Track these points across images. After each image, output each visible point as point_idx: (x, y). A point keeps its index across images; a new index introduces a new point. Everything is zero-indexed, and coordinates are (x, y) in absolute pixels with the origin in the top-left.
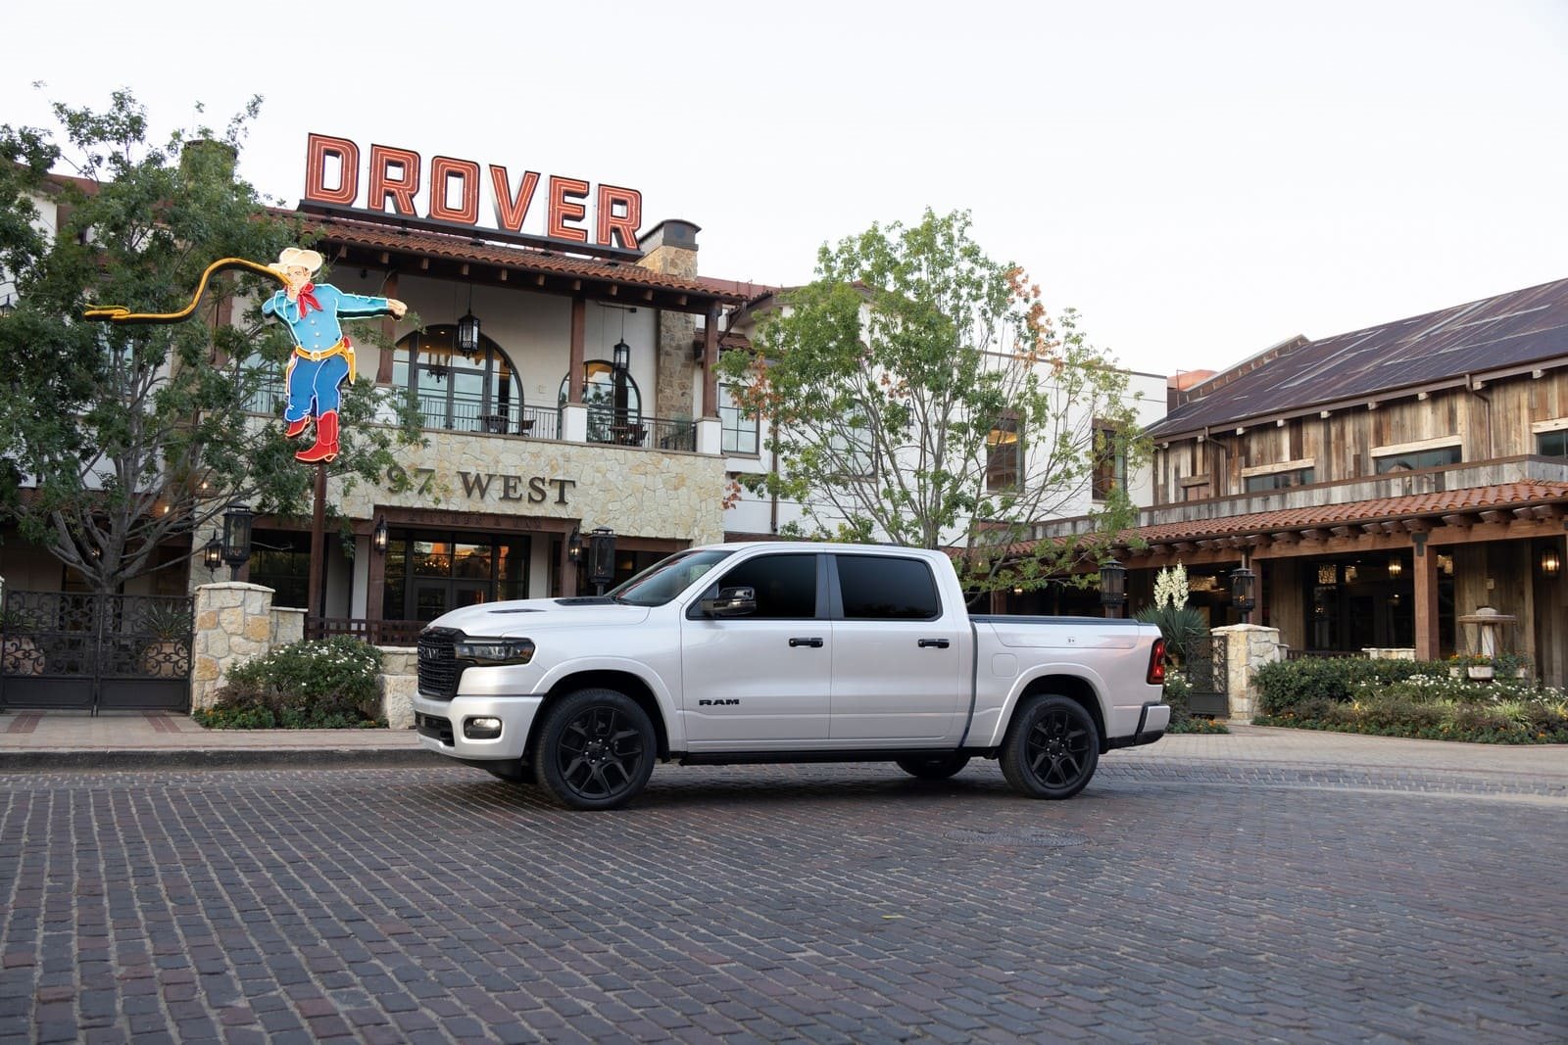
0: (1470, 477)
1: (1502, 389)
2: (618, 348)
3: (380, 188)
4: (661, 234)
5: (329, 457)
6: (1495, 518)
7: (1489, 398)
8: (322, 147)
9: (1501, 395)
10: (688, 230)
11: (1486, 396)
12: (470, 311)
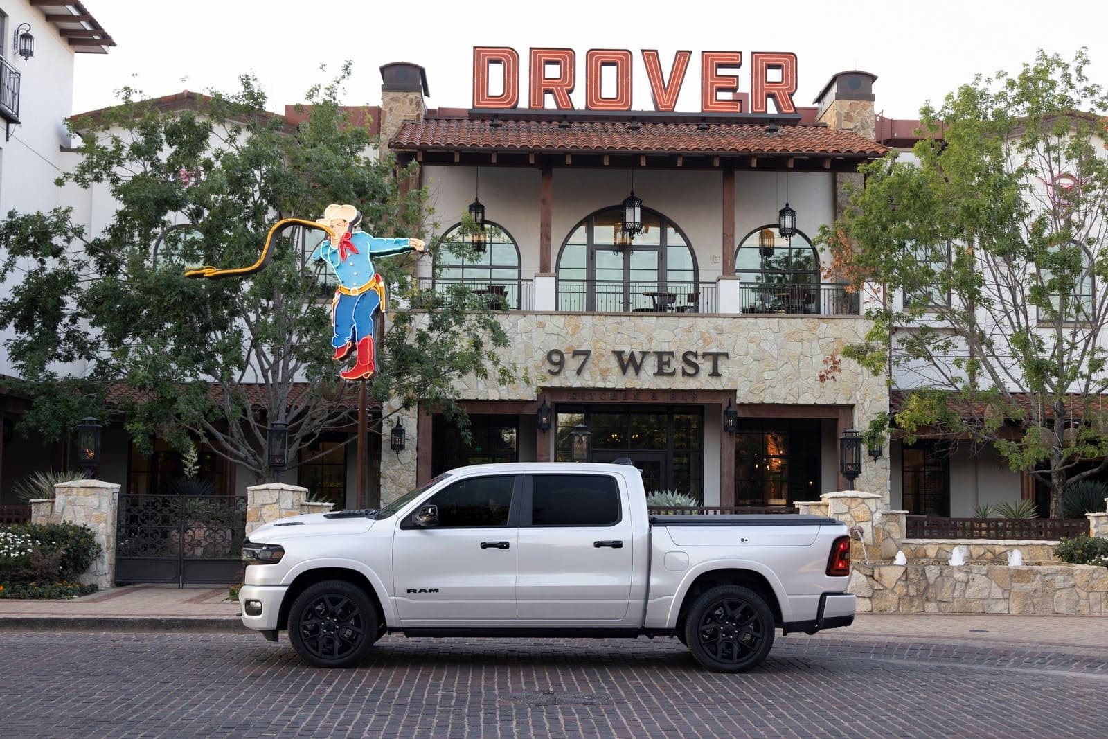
2: (782, 213)
3: (540, 89)
4: (834, 89)
5: (367, 375)
8: (485, 57)
10: (863, 80)
12: (632, 193)
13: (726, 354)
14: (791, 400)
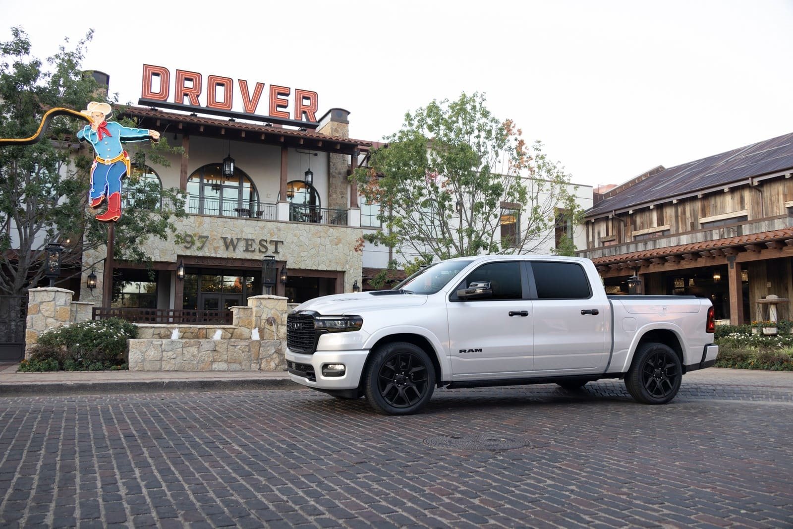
0: (756, 227)
1: (768, 185)
2: (307, 173)
3: (181, 93)
4: (330, 116)
5: (115, 218)
6: (774, 246)
7: (762, 190)
8: (151, 71)
9: (768, 188)
10: (344, 114)
11: (760, 189)
12: (229, 155)
13: (282, 242)
14: (314, 268)
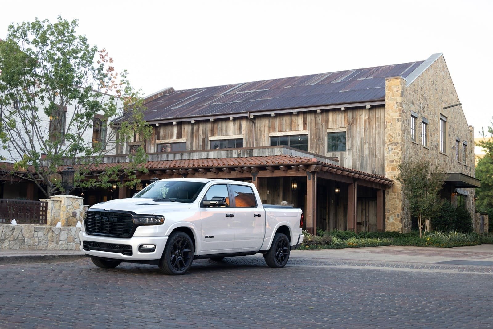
1: (259, 119)
6: (284, 169)
9: (259, 121)
11: (253, 121)
